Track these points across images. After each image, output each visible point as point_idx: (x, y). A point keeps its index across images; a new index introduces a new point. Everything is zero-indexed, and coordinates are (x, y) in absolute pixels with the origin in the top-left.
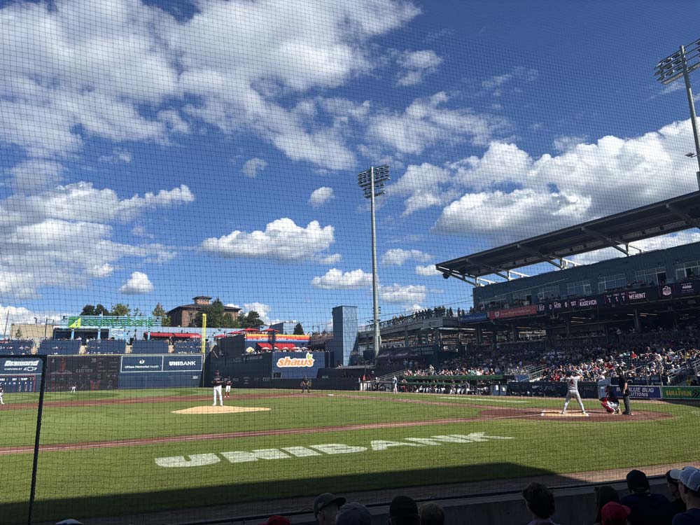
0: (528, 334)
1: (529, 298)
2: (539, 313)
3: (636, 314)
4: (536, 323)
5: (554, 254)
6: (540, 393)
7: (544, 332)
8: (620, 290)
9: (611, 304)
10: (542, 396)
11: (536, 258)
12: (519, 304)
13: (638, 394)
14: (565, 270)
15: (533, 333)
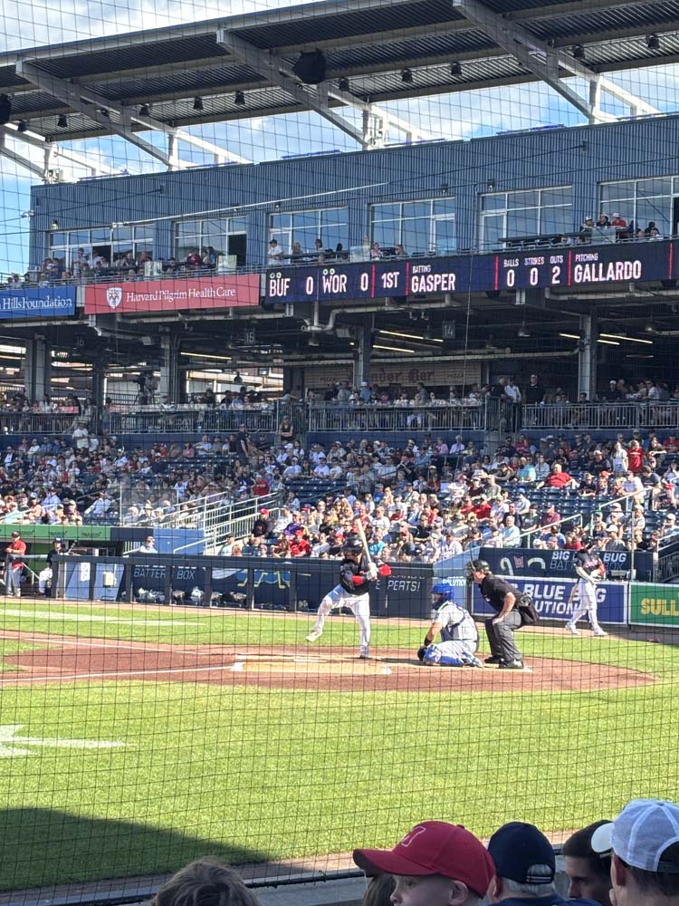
0: (219, 380)
1: (237, 245)
2: (267, 304)
3: (588, 332)
4: (250, 338)
5: (344, 86)
6: (238, 597)
7: (275, 380)
8: (547, 245)
9: (513, 290)
10: (245, 605)
11: (278, 94)
13: (556, 608)
14: (379, 151)
15: (238, 380)
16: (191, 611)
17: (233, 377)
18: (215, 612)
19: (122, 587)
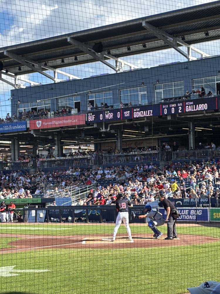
0: (74, 149)
1: (77, 105)
2: (88, 123)
3: (191, 128)
4: (83, 135)
5: (109, 53)
6: (83, 219)
7: (92, 147)
8: (177, 100)
9: (166, 115)
10: (85, 221)
11: (88, 56)
13: (186, 217)
14: (122, 73)
15: (80, 148)
16: (68, 224)
17: (77, 147)
18: (75, 224)
19: (46, 217)
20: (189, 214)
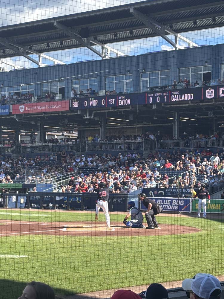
0: (57, 135)
1: (62, 91)
2: (72, 110)
3: (176, 118)
4: (66, 121)
5: (95, 39)
6: (64, 206)
7: (75, 134)
8: (163, 89)
9: (151, 104)
10: (67, 209)
11: (74, 41)
12: (49, 97)
13: (168, 207)
14: (107, 59)
15: (63, 135)
16: (49, 211)
17: (61, 134)
18: (57, 211)
19: (26, 203)
20: (171, 205)
